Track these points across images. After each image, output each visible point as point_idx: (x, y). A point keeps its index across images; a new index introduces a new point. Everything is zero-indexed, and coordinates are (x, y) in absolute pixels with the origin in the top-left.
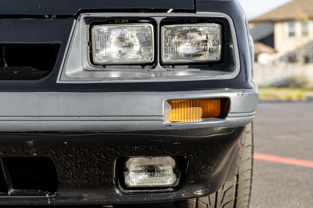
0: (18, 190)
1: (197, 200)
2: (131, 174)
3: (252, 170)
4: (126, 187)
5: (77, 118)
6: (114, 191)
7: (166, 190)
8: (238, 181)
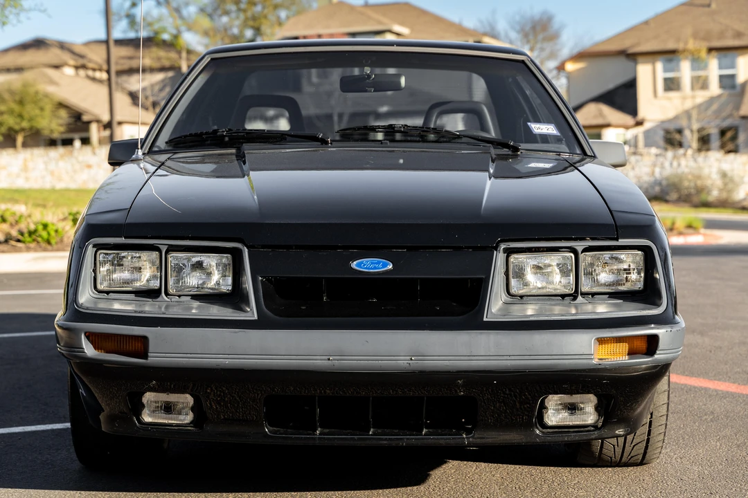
0: (431, 430)
1: (602, 443)
2: (550, 412)
3: (668, 404)
4: (544, 426)
5: (508, 358)
6: (533, 430)
7: (586, 429)
8: (651, 417)
